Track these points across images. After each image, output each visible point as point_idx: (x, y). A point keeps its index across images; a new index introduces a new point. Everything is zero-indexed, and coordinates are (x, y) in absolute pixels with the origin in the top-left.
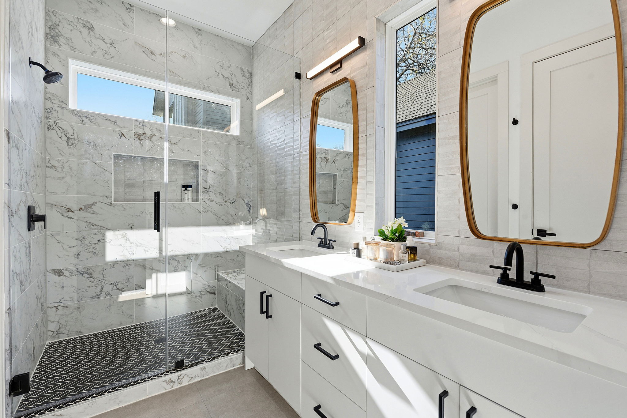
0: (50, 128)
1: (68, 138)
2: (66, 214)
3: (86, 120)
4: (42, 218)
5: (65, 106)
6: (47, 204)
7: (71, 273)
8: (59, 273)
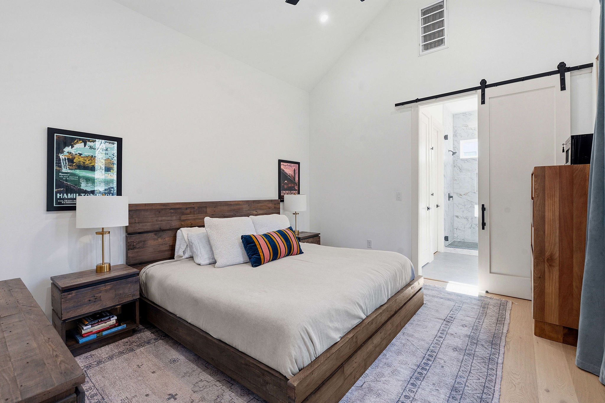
0: (455, 166)
1: (460, 169)
2: (460, 196)
3: (466, 161)
4: (452, 197)
5: (459, 158)
6: (454, 193)
7: (461, 217)
8: (457, 217)
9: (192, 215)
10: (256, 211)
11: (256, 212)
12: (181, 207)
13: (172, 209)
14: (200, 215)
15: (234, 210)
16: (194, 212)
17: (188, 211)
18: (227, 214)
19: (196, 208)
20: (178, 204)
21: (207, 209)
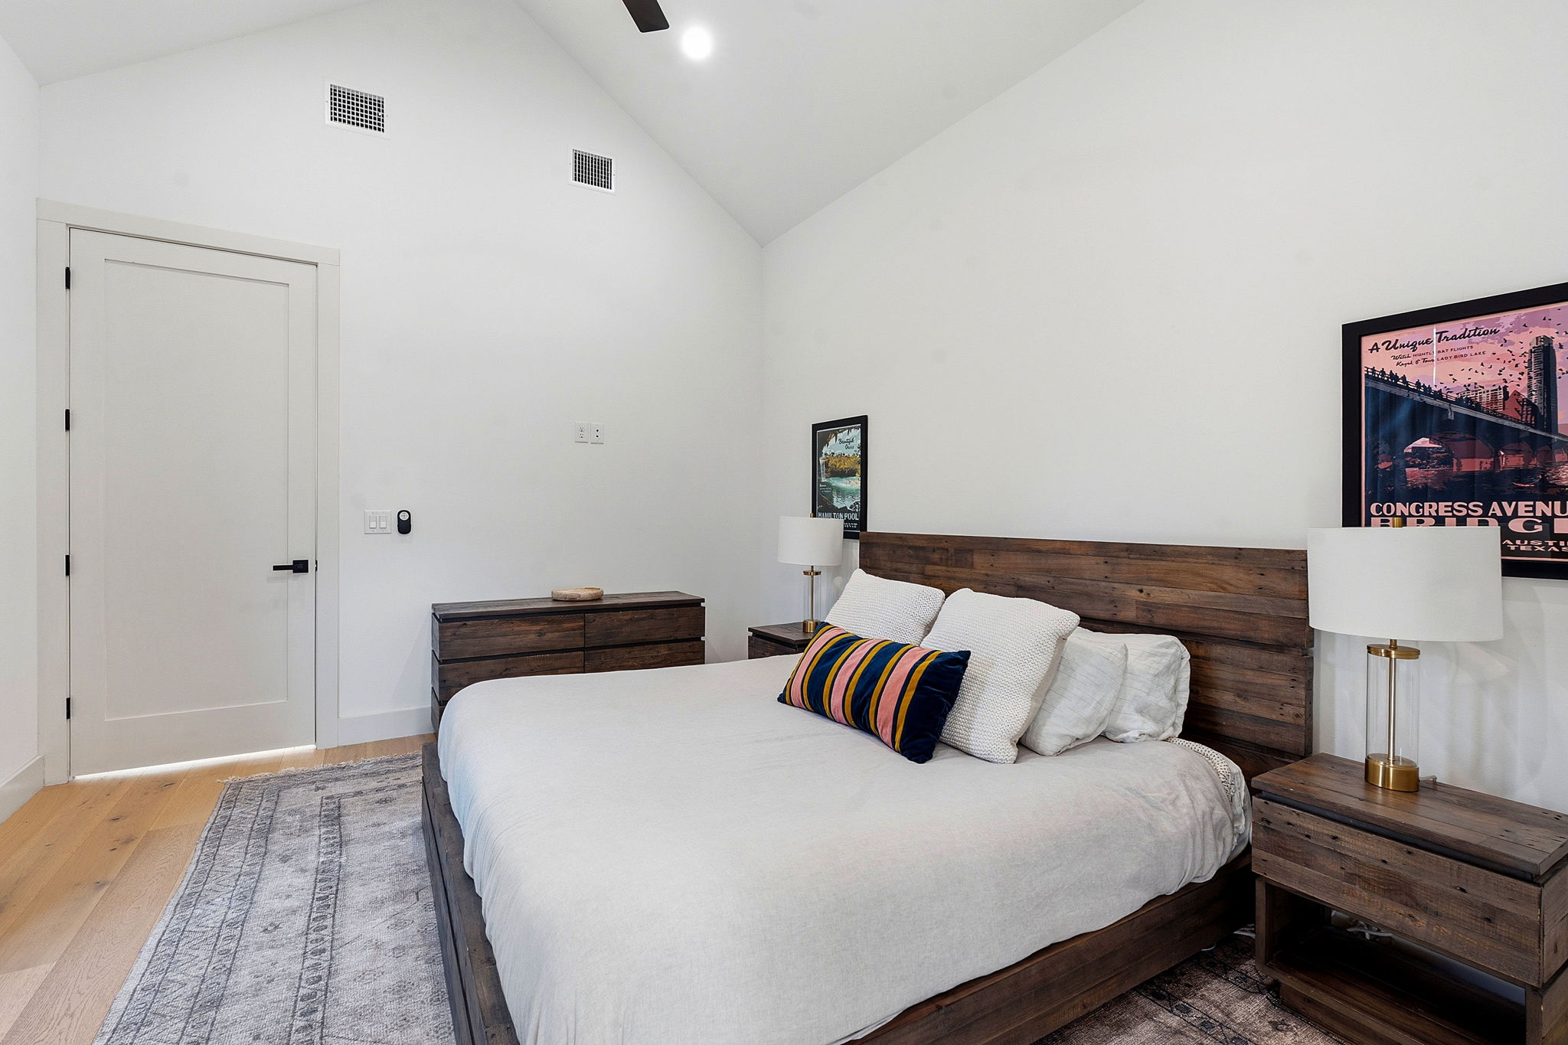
9: (944, 568)
10: (1139, 587)
11: (1141, 591)
12: (925, 545)
13: (910, 547)
14: (957, 569)
15: (1048, 571)
16: (947, 559)
17: (936, 556)
18: (1027, 579)
19: (952, 551)
20: (918, 537)
21: (974, 556)
